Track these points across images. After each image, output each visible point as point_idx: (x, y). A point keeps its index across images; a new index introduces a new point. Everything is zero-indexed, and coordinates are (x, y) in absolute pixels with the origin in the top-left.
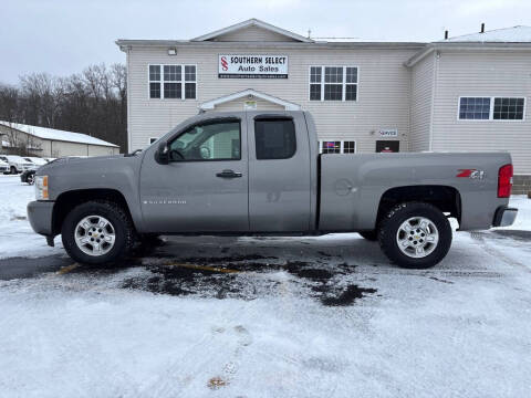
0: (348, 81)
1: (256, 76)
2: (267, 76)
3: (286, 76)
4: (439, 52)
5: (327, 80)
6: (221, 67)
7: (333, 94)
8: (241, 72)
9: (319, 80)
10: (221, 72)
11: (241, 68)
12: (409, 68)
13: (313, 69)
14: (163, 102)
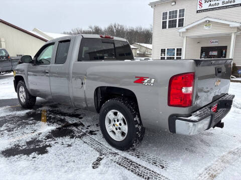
1: (220, 8)
2: (227, 7)
6: (199, 6)
8: (210, 7)
10: (199, 9)
11: (210, 5)
14: (168, 30)
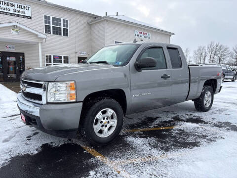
0: (64, 26)
2: (19, 16)
3: (31, 18)
4: (107, 21)
5: (53, 24)
7: (57, 31)
8: (1, 10)
9: (49, 23)
12: (90, 25)
13: (45, 17)
